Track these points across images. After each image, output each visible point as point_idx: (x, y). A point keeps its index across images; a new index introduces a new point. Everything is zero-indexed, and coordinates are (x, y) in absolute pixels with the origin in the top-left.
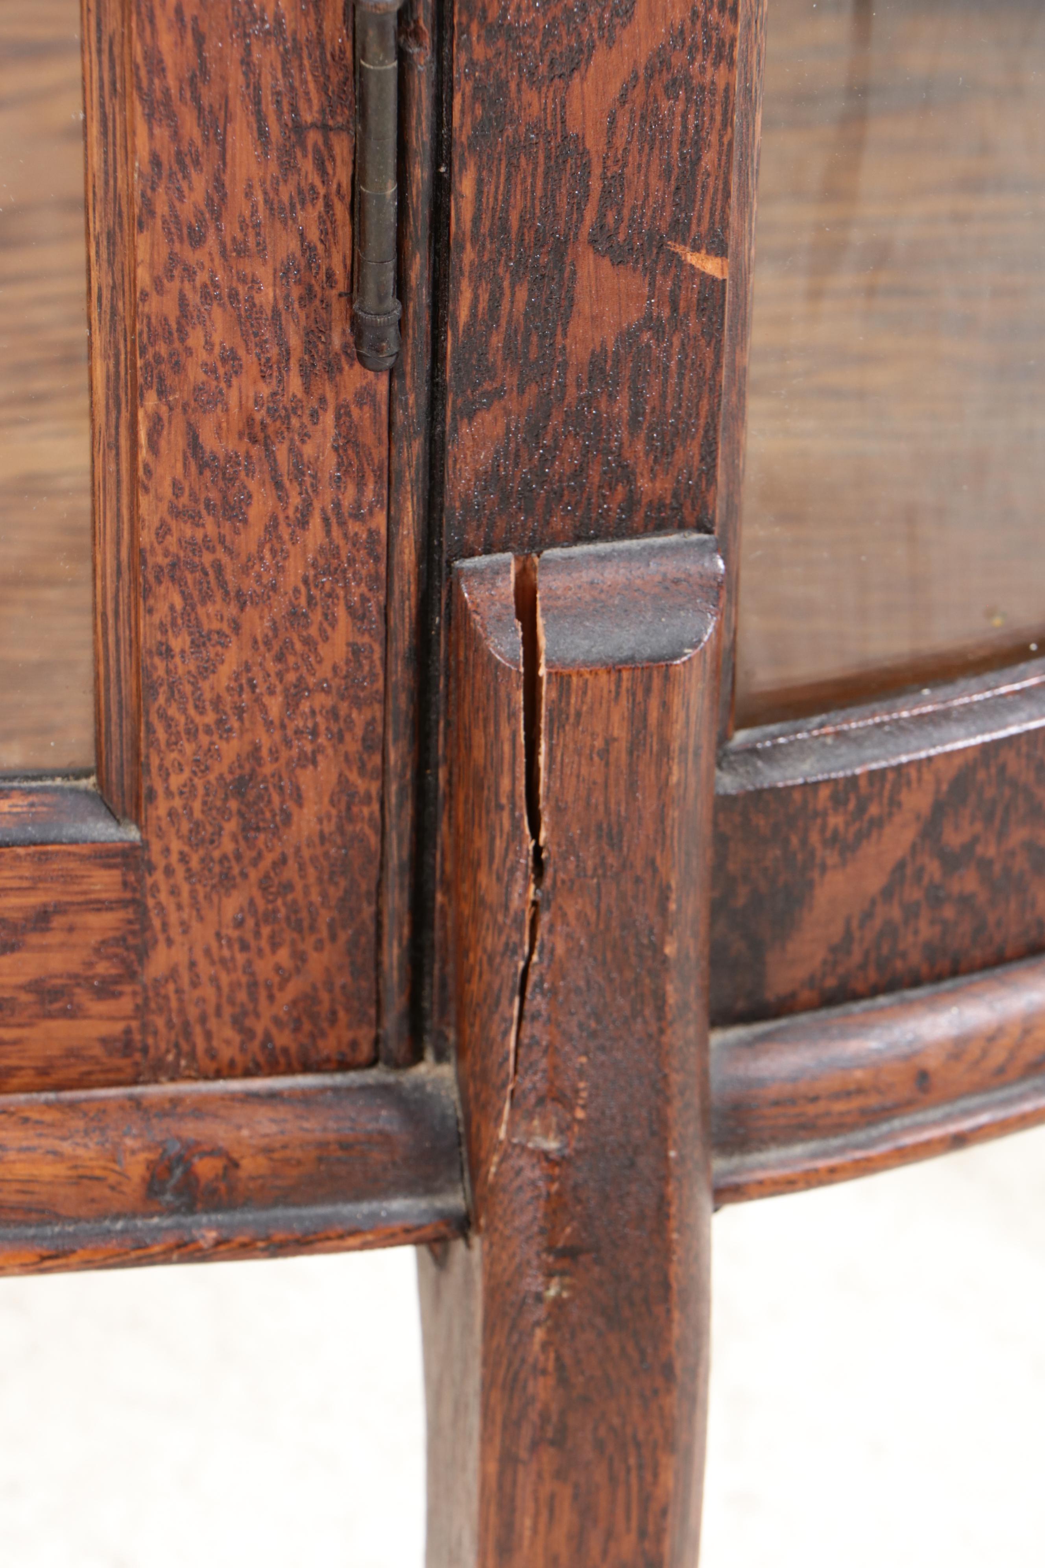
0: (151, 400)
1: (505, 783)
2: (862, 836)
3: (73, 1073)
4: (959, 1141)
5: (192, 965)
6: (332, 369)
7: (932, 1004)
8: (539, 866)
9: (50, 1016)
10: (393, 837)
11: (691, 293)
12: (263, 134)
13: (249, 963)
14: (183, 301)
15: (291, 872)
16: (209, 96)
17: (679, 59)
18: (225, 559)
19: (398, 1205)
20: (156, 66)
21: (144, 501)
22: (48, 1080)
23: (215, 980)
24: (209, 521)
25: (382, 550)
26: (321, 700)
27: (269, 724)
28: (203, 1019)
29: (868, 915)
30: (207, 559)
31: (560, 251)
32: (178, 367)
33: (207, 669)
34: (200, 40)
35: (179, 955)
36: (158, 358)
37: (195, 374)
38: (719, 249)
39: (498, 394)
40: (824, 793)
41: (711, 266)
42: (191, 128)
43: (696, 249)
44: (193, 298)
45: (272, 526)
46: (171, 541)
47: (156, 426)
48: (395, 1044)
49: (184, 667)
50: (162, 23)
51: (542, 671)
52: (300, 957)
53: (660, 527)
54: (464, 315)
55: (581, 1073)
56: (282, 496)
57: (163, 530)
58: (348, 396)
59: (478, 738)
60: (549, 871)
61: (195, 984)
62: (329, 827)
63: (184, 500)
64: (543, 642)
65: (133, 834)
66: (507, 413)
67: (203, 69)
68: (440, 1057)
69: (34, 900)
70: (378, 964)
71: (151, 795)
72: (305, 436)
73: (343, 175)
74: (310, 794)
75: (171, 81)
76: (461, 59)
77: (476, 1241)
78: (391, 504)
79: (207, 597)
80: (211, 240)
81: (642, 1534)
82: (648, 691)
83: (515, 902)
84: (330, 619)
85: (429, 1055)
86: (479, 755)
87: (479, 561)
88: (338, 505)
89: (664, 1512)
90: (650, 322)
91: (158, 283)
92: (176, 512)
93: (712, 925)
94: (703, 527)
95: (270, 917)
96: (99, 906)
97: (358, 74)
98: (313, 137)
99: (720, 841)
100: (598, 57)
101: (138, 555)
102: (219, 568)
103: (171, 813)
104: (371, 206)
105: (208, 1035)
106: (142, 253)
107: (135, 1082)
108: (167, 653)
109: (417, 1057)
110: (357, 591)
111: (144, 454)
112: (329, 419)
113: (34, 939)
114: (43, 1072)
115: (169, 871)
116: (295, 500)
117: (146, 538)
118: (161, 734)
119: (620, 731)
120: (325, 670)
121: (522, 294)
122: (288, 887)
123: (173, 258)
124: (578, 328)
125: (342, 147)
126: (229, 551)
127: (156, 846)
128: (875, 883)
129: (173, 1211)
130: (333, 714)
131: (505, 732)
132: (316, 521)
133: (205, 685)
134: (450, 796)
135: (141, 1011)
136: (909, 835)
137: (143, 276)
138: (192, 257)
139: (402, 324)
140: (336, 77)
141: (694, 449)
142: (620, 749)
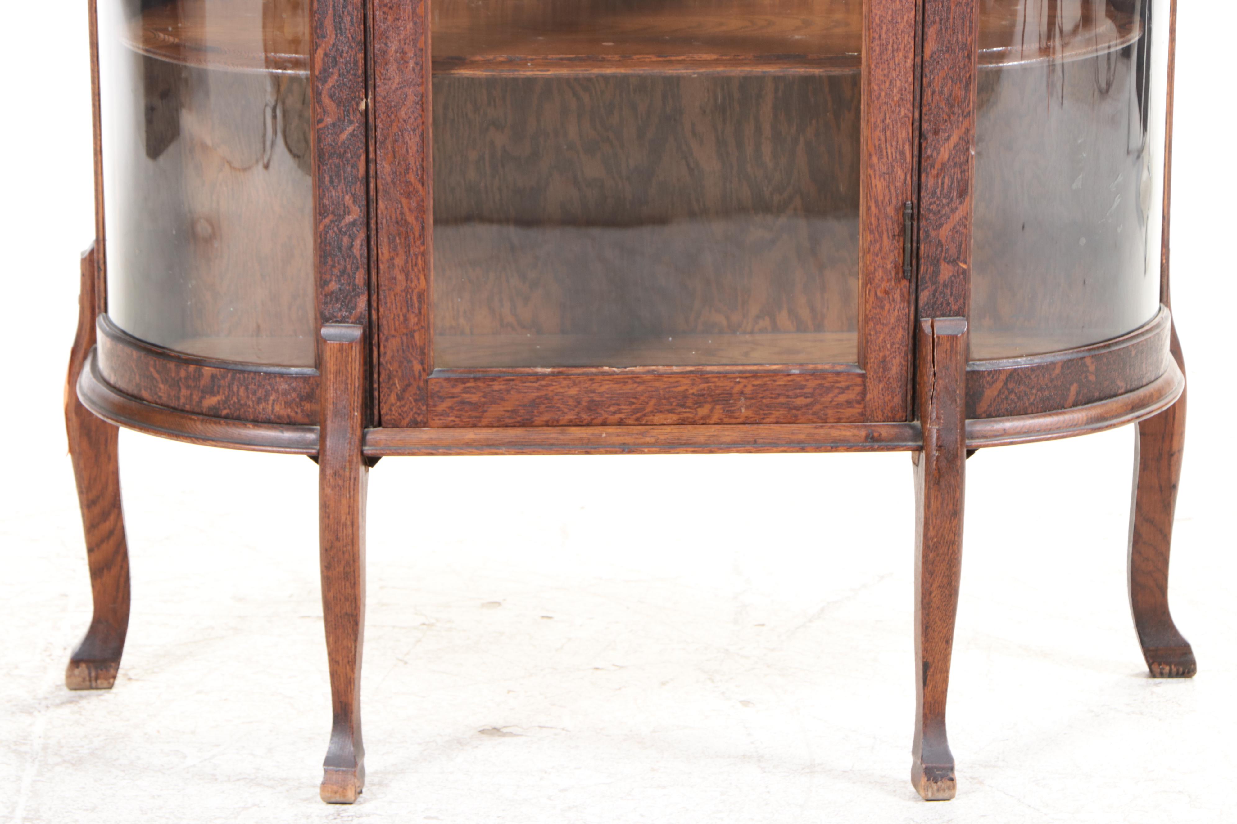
0: (869, 286)
1: (929, 358)
2: (993, 382)
3: (853, 419)
4: (1011, 443)
5: (874, 398)
6: (899, 281)
7: (1008, 420)
8: (935, 374)
9: (848, 407)
10: (909, 374)
11: (961, 271)
12: (888, 237)
13: (884, 399)
14: (875, 267)
15: (891, 380)
16: (880, 230)
17: (958, 227)
18: (881, 317)
19: (910, 443)
20: (871, 224)
21: (867, 305)
22: (849, 420)
23: (878, 402)
24: (878, 309)
25: (907, 316)
26: (897, 346)
27: (888, 350)
28: (876, 409)
29: (995, 400)
30: (878, 317)
31: (938, 261)
32: (874, 279)
33: (878, 338)
34: (878, 220)
35: (872, 396)
36: (870, 278)
37: (876, 281)
38: (965, 263)
39: (926, 288)
40: (986, 373)
41: (964, 266)
42: (877, 236)
43: (961, 262)
44: (876, 267)
45: (889, 310)
46: (872, 313)
47: (870, 290)
48: (910, 417)
49: (873, 338)
50: (872, 216)
51: (935, 336)
52: (893, 397)
53: (956, 316)
54: (922, 252)
55: (942, 414)
56: (891, 305)
57: (870, 311)
58: (902, 286)
59: (924, 350)
60: (936, 375)
61: (874, 402)
62: (898, 372)
63: (874, 305)
64: (935, 332)
65: (864, 372)
66: (929, 291)
67: (879, 224)
68: (918, 420)
69: (847, 383)
70: (906, 400)
71: (867, 363)
72: (895, 294)
73: (901, 244)
74: (895, 364)
75: (874, 227)
76: (921, 225)
77: (924, 451)
78: (909, 307)
79: (877, 324)
80: (880, 257)
81: (953, 505)
82: (953, 340)
83: (930, 381)
84: (899, 329)
85: (916, 420)
86: (924, 353)
87: (924, 319)
88: (900, 307)
89: (957, 501)
90: (954, 276)
91: (870, 264)
92: (873, 307)
93: (966, 398)
94: (963, 316)
95: (888, 389)
96: (857, 385)
97: (904, 226)
98: (897, 238)
99: (967, 380)
100: (944, 226)
101: (866, 316)
102: (880, 318)
103: (871, 367)
104: (906, 248)
105: (876, 413)
106: (868, 258)
107: (864, 422)
108: (870, 335)
109: (913, 420)
110: (903, 324)
111: (867, 296)
112: (899, 290)
113: (846, 391)
114: (848, 419)
115: (870, 379)
116: (893, 306)
117: (867, 312)
118: (869, 351)
119: (948, 347)
120: (897, 340)
121: (932, 268)
122: (890, 383)
123: (873, 259)
124: (941, 276)
125: (902, 239)
126: (882, 315)
127: (868, 374)
128: (996, 393)
129: (870, 442)
130: (899, 348)
131: (929, 348)
132: (896, 311)
133: (877, 341)
134: (919, 366)
135: (865, 407)
136: (1002, 384)
137: (868, 262)
138: (876, 259)
139: (911, 271)
140: (901, 226)
141: (962, 300)
142: (949, 351)
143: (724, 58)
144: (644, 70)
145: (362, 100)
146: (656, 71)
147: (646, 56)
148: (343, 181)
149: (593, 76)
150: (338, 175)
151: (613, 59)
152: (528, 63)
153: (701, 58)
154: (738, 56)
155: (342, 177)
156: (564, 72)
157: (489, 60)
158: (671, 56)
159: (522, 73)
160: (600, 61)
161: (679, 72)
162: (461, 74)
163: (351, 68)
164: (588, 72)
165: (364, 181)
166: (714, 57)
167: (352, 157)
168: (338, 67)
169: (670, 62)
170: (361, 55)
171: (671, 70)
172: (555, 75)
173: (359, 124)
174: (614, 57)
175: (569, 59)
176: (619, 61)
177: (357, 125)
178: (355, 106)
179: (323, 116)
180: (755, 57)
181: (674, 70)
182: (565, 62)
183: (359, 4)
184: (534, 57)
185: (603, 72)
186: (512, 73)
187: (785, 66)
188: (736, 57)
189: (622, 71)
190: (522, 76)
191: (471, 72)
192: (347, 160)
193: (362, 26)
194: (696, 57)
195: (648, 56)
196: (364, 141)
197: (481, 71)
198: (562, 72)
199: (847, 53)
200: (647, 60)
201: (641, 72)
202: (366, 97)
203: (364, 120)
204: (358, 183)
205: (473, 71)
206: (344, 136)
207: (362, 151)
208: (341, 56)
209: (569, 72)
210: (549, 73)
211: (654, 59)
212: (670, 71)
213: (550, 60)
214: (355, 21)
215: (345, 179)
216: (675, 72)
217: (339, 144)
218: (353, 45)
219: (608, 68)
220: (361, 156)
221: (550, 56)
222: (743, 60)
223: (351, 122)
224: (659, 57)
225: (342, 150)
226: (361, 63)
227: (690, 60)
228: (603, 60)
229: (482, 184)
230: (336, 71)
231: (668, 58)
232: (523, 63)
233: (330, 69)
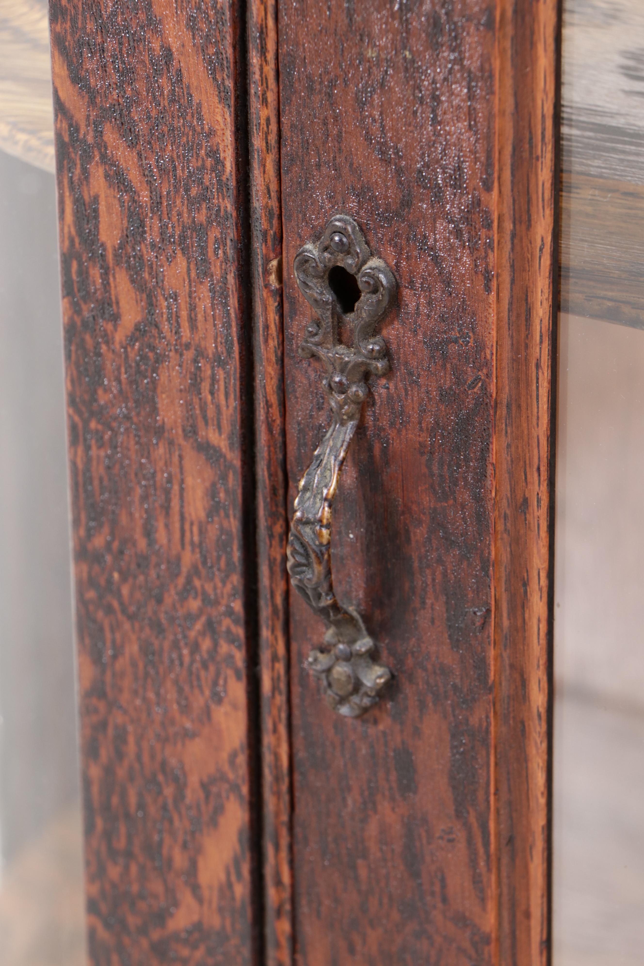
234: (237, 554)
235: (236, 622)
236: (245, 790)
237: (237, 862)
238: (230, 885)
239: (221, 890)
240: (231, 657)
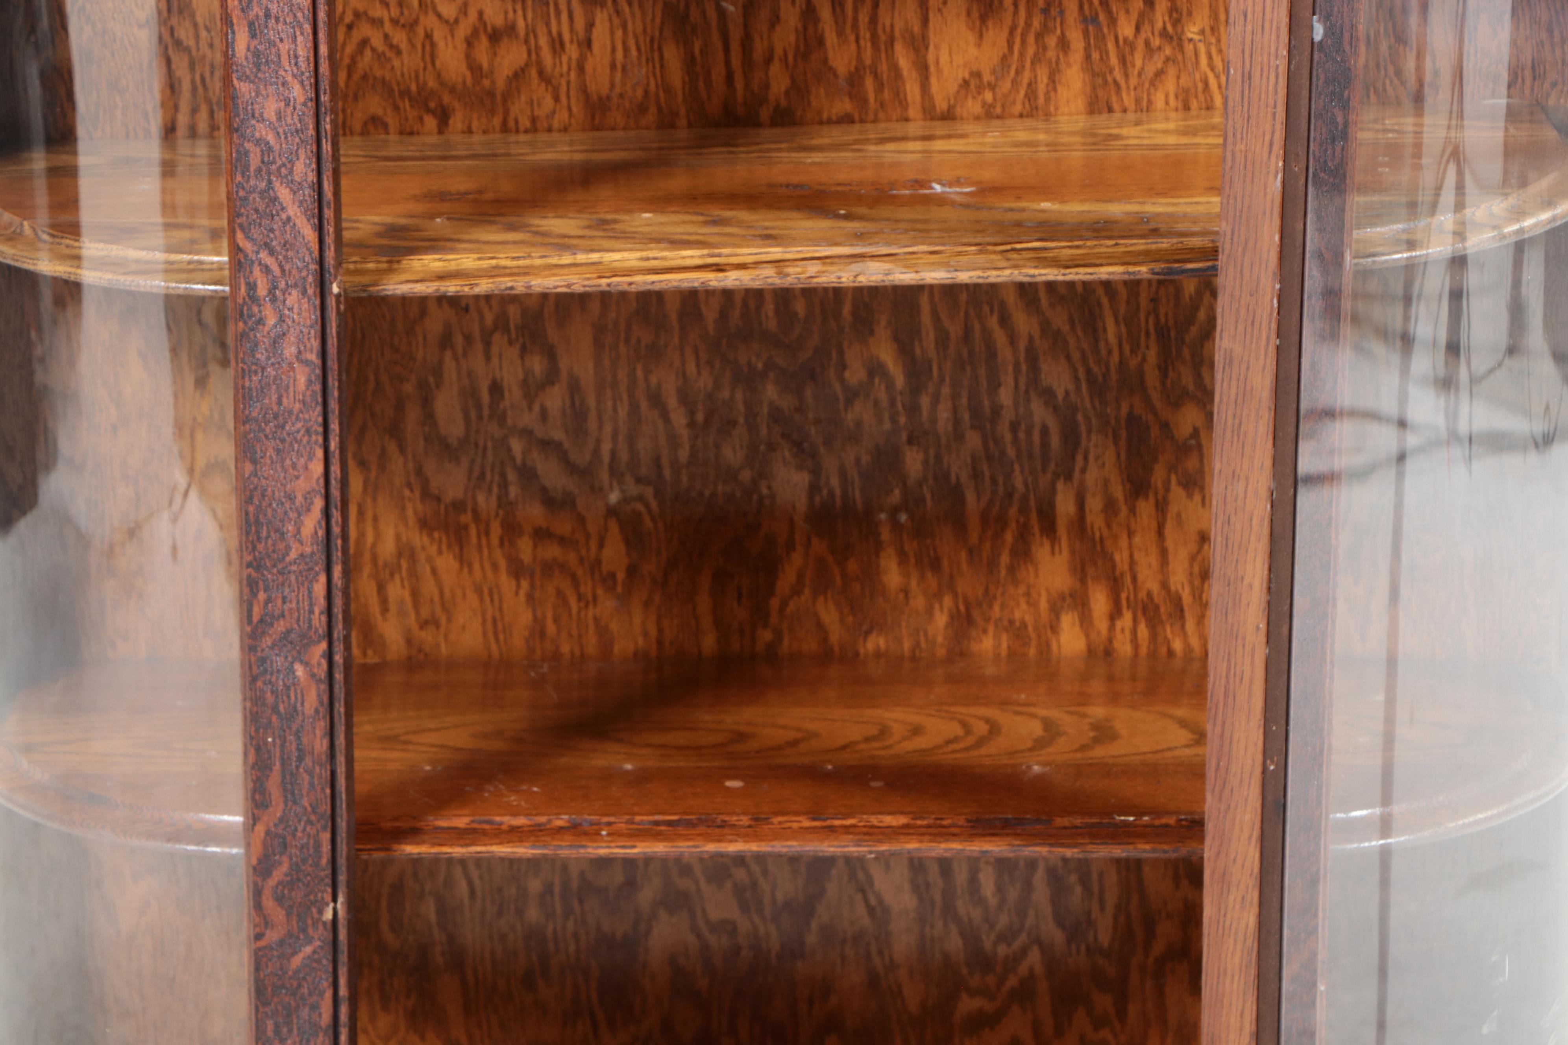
143: (919, 822)
144: (790, 846)
145: (327, 905)
146: (807, 849)
147: (793, 818)
148: (295, 1031)
149: (706, 856)
150: (289, 1023)
151: (741, 823)
152: (601, 830)
153: (881, 822)
154: (942, 819)
155: (295, 1026)
156: (659, 848)
157: (539, 825)
158: (833, 818)
159: (590, 850)
160: (719, 827)
161: (846, 849)
162: (492, 852)
163: (310, 855)
164: (698, 850)
165: (331, 1032)
166: (902, 820)
167: (310, 995)
168: (288, 853)
169: (832, 829)
170: (326, 836)
171: (832, 846)
172: (645, 853)
173: (323, 941)
174: (741, 820)
175: (669, 823)
176: (750, 826)
177: (318, 943)
178: (316, 916)
179: (263, 929)
180: (968, 821)
181: (837, 847)
182: (663, 828)
183: (324, 758)
184: (612, 819)
185: (724, 850)
186: (574, 852)
187: (1018, 842)
188: (939, 822)
189: (754, 847)
190: (592, 856)
191: (509, 850)
192: (302, 998)
193: (328, 791)
194: (874, 820)
195: (797, 819)
196: (330, 969)
197: (526, 847)
198: (656, 849)
199: (1117, 818)
200: (795, 825)
201: (784, 850)
202: (335, 899)
203: (330, 937)
204: (321, 1035)
205: (512, 847)
206: (297, 961)
207: (326, 984)
208: (294, 836)
209: (667, 850)
210: (635, 851)
211: (807, 823)
212: (832, 849)
213: (638, 824)
214: (316, 782)
215: (299, 1029)
216: (839, 850)
217: (290, 973)
218: (313, 818)
219: (731, 841)
220: (324, 992)
221: (638, 818)
222: (950, 826)
223: (309, 940)
224: (814, 819)
225: (295, 984)
226: (326, 848)
227: (864, 826)
228: (724, 825)
229: (550, 928)
230: (285, 859)
231: (829, 823)
232: (593, 834)
233: (275, 855)
234: (320, 400)
235: (320, 426)
236: (323, 491)
237: (319, 522)
238: (316, 533)
239: (312, 537)
240: (317, 440)
